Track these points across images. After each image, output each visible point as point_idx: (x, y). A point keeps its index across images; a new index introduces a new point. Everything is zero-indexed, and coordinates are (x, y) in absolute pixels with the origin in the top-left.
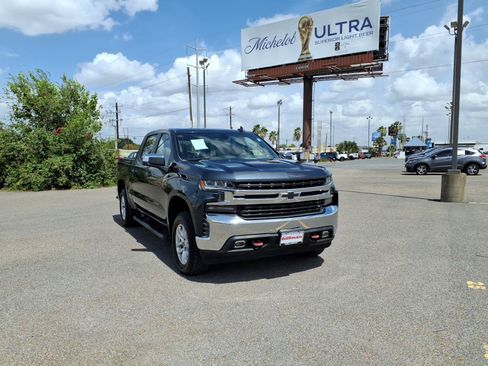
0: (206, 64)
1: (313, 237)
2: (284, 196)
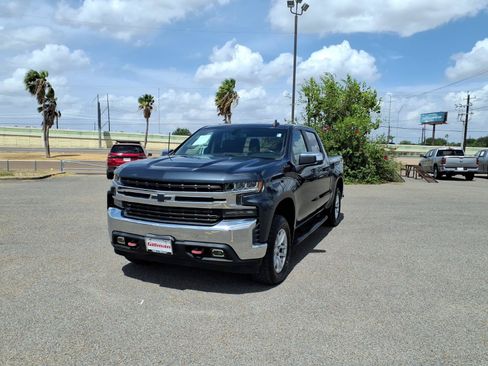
1: (193, 252)
2: (154, 197)
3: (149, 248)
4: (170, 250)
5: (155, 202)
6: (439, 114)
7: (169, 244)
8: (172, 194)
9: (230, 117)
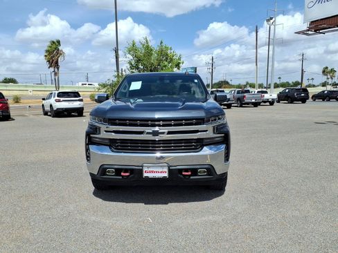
0: (272, 21)
1: (184, 173)
2: (148, 133)
3: (145, 175)
4: (166, 175)
5: (150, 137)
6: (192, 68)
7: (166, 170)
8: (166, 130)
9: (58, 68)
